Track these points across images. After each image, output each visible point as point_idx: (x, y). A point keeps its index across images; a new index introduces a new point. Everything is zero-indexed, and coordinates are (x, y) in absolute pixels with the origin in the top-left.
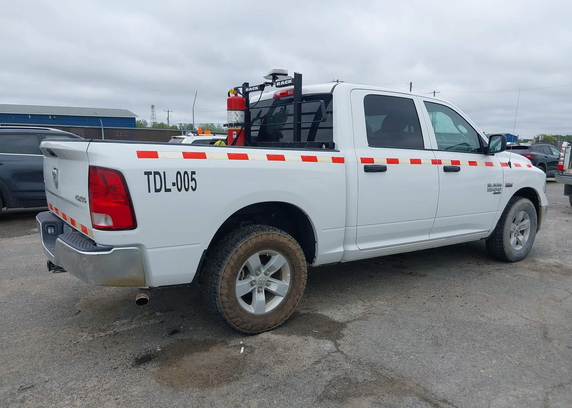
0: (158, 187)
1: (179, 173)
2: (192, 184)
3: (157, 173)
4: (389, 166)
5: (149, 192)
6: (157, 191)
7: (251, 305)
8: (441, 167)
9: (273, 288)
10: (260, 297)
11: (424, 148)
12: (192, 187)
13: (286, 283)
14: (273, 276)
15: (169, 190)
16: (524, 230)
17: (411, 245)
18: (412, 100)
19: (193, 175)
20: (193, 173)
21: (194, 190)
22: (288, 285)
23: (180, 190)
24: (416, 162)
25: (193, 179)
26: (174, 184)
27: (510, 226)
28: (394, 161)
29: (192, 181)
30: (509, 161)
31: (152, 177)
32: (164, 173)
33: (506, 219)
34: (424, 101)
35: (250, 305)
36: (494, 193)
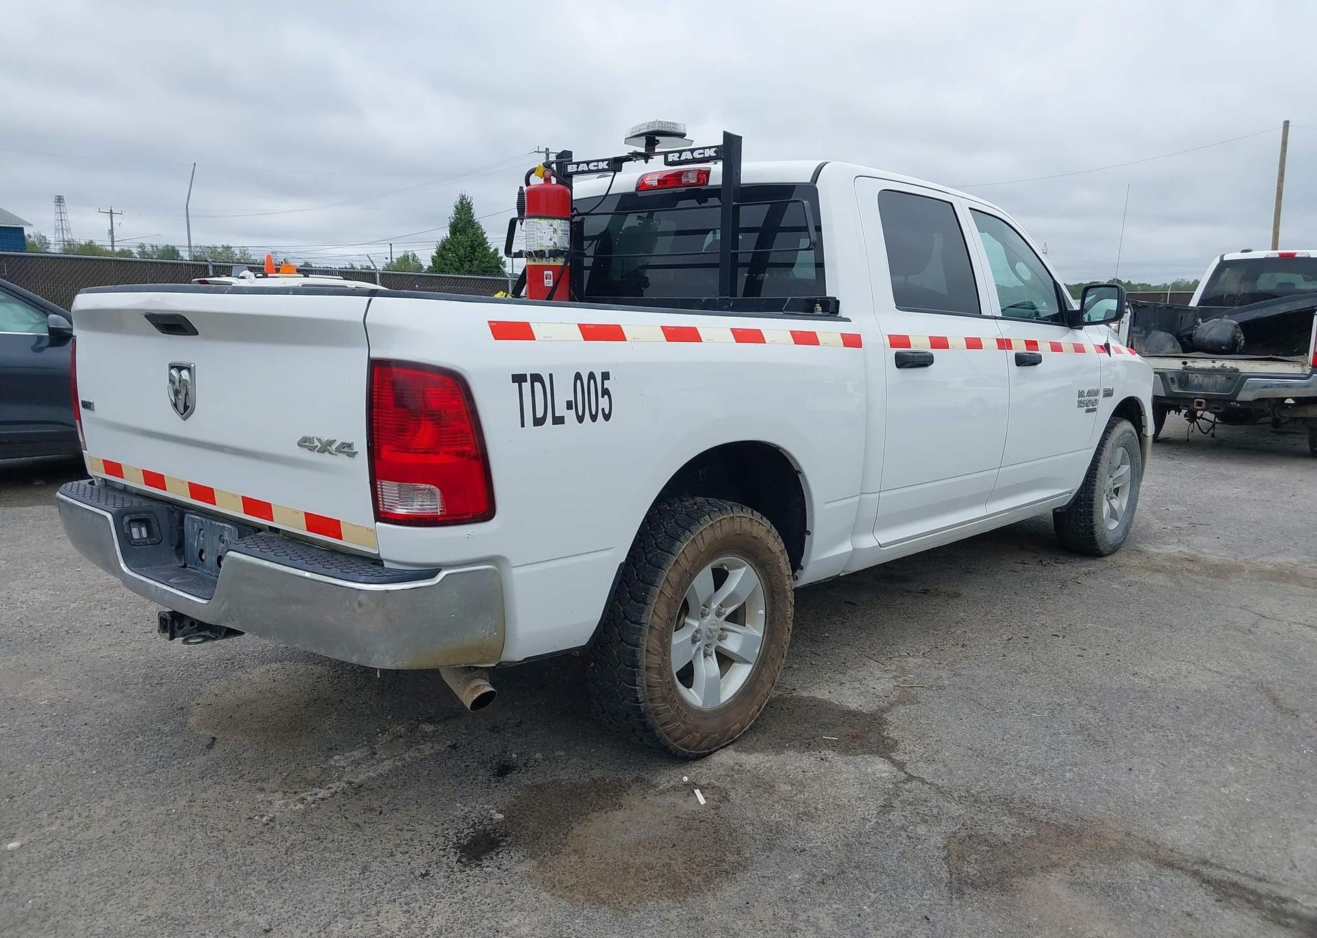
0: (540, 414)
1: (578, 376)
2: (603, 403)
3: (536, 378)
4: (936, 353)
5: (523, 425)
6: (539, 422)
7: (691, 687)
8: (1011, 354)
9: (732, 644)
10: (707, 668)
11: (981, 313)
12: (603, 409)
13: (755, 629)
14: (730, 619)
15: (559, 420)
16: (1118, 488)
17: (957, 530)
18: (951, 204)
19: (605, 381)
20: (606, 376)
21: (607, 417)
22: (761, 636)
23: (580, 419)
24: (974, 344)
25: (606, 392)
26: (569, 405)
27: (1105, 483)
28: (940, 343)
29: (603, 397)
30: (1105, 342)
31: (526, 386)
32: (551, 375)
33: (1098, 466)
34: (970, 208)
35: (691, 690)
36: (1088, 411)
